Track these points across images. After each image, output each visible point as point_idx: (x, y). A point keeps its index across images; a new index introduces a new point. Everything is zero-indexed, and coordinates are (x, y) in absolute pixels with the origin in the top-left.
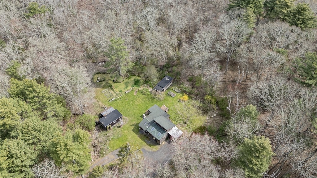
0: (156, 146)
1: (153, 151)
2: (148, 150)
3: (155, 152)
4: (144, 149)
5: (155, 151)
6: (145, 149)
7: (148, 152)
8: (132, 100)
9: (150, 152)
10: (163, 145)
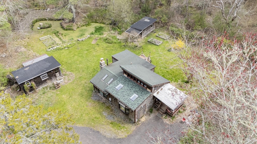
0: (126, 126)
1: (119, 137)
2: (108, 135)
3: (123, 139)
4: (98, 132)
5: (124, 136)
6: (101, 132)
7: (107, 139)
8: (87, 50)
9: (111, 139)
10: (143, 123)
